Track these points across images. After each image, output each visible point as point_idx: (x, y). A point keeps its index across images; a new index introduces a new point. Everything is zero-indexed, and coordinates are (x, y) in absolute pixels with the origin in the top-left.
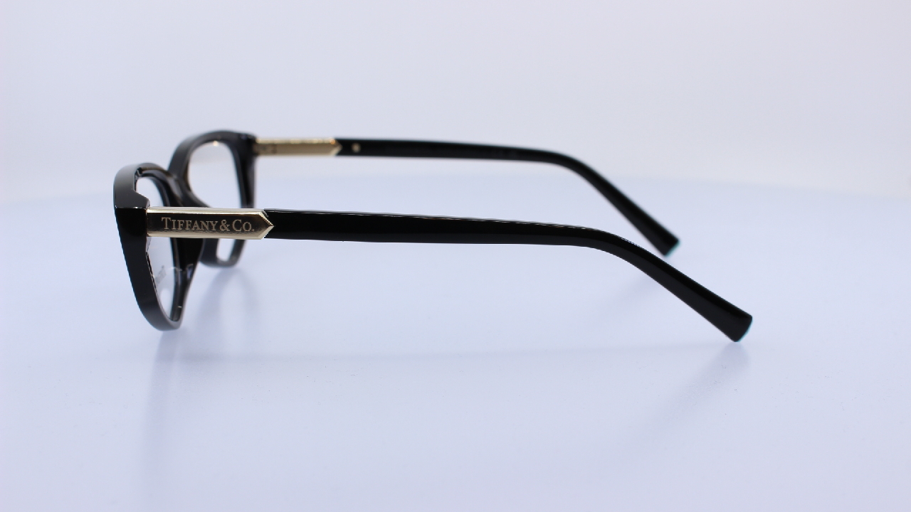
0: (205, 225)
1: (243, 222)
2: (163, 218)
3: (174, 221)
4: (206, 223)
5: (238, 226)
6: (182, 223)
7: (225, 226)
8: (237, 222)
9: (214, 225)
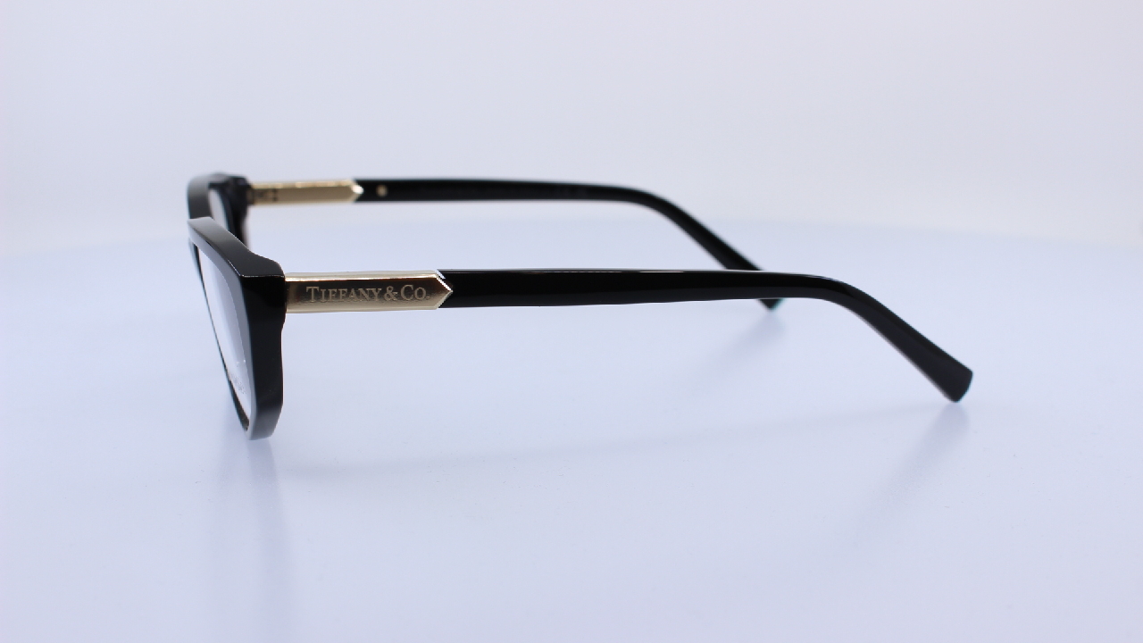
0: (365, 294)
1: (415, 288)
2: (308, 288)
3: (323, 291)
4: (366, 292)
5: (409, 293)
6: (333, 292)
7: (391, 294)
8: (406, 289)
9: (376, 294)
